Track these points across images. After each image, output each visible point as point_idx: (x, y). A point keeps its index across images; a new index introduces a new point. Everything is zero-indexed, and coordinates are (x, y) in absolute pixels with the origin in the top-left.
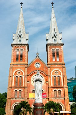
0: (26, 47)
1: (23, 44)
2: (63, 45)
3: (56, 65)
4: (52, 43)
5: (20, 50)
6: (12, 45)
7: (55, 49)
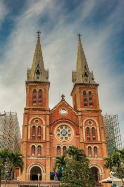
0: (47, 87)
2: (97, 85)
3: (90, 113)
4: (82, 83)
6: (27, 83)
7: (87, 92)
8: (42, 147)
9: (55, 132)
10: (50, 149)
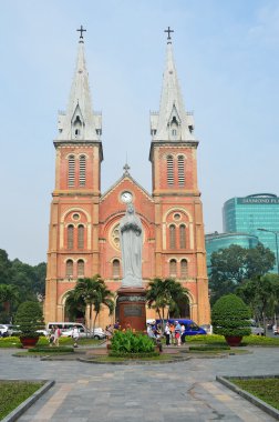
0: (96, 149)
1: (87, 142)
2: (195, 144)
3: (177, 198)
4: (166, 139)
5: (77, 157)
6: (57, 144)
7: (175, 157)
8: (85, 261)
9: (111, 236)
10: (99, 265)
